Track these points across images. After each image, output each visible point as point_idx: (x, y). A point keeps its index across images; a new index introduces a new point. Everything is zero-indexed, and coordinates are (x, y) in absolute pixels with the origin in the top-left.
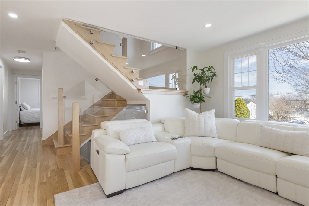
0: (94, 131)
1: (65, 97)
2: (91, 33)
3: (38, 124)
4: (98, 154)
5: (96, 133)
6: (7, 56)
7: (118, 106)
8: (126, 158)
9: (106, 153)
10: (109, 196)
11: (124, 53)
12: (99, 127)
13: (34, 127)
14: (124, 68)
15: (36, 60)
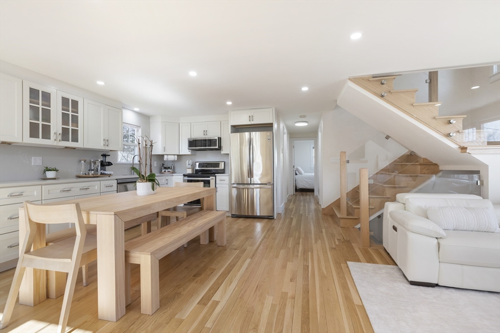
0: (387, 204)
1: (348, 162)
2: (383, 84)
3: (312, 191)
4: (395, 231)
5: (390, 207)
6: (290, 123)
7: (423, 172)
8: (439, 244)
9: (408, 230)
10: (413, 283)
11: (433, 95)
12: (394, 200)
13: (308, 193)
14: (434, 118)
15: (313, 122)
